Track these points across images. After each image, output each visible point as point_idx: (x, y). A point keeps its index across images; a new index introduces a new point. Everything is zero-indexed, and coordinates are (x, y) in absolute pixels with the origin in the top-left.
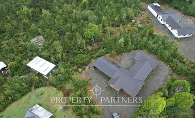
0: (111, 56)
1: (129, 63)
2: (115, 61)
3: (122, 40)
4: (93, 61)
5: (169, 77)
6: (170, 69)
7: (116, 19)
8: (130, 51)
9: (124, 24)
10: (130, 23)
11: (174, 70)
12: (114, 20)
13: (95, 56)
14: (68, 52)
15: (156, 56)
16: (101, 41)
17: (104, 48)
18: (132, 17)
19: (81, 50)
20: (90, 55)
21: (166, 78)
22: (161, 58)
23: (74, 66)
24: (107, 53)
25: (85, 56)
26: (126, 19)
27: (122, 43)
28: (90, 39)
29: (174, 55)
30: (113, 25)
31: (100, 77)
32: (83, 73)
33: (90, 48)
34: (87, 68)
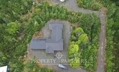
0: (36, 35)
1: (48, 33)
2: (40, 36)
3: (36, 23)
4: (28, 45)
5: (71, 27)
6: (69, 22)
7: (22, 8)
8: (44, 25)
9: (29, 9)
10: (33, 6)
11: (72, 22)
12: (22, 10)
13: (27, 41)
14: (8, 51)
15: (59, 19)
16: (24, 29)
17: (28, 33)
18: (31, 1)
19: (16, 44)
20: (24, 43)
21: (70, 29)
22: (62, 19)
23: (19, 56)
24: (32, 35)
25: (21, 46)
26: (29, 5)
27: (37, 24)
28: (16, 33)
29: (67, 14)
30: (23, 14)
31: (39, 52)
32: (28, 57)
33: (20, 38)
34: (28, 52)
